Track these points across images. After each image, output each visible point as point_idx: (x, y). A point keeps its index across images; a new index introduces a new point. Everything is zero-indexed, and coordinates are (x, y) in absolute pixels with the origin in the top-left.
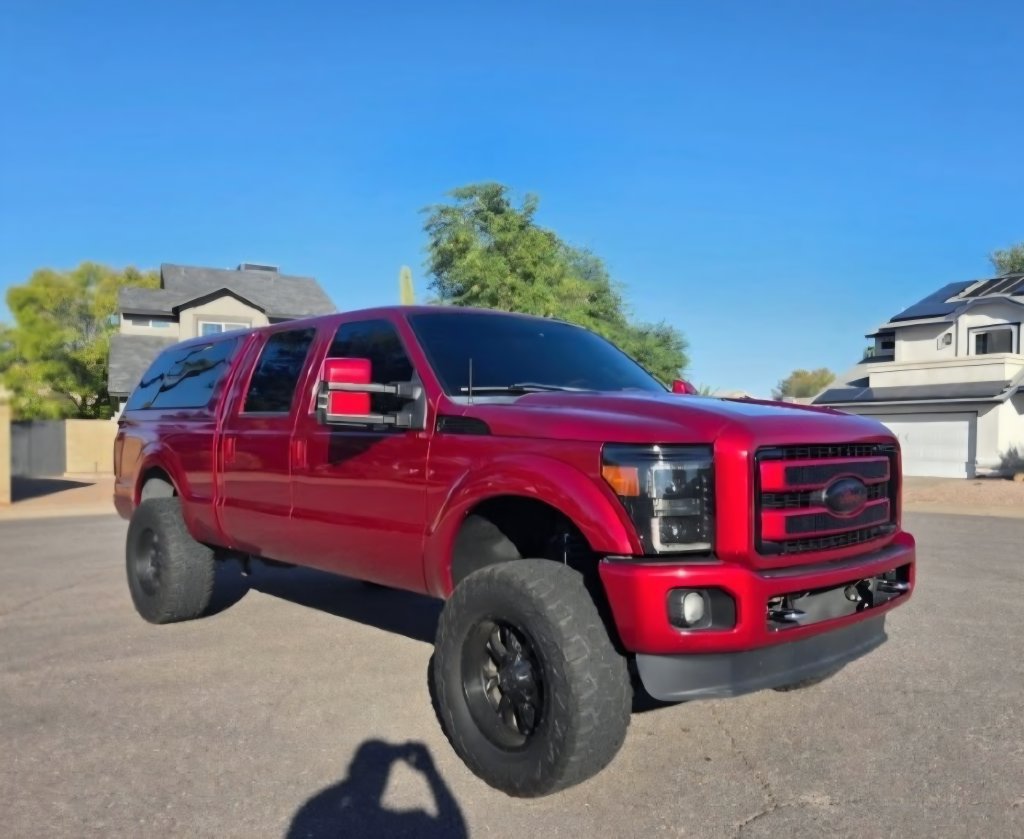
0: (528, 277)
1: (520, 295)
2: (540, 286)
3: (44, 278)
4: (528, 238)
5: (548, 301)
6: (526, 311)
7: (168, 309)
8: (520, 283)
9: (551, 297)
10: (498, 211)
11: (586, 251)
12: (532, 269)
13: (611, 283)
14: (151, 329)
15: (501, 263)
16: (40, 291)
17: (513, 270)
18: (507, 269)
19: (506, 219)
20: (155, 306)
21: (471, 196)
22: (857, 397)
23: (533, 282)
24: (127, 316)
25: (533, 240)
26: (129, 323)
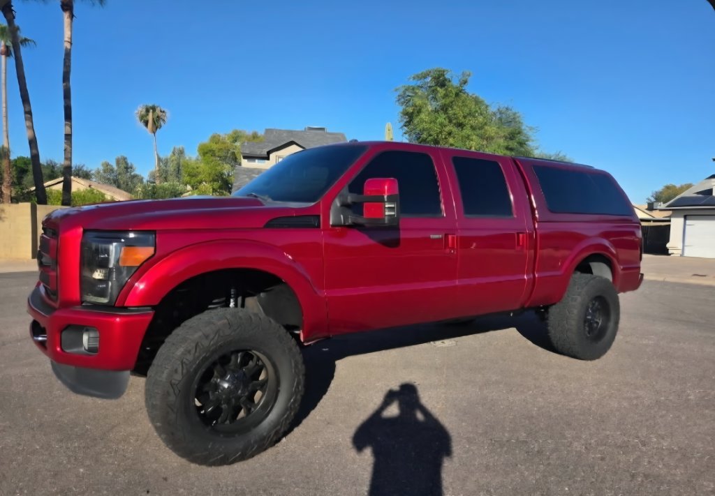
0: (461, 125)
1: (454, 137)
2: (467, 131)
3: (215, 139)
4: (461, 101)
5: (472, 140)
6: (457, 147)
7: (264, 153)
8: (455, 130)
9: (474, 137)
10: (443, 85)
11: (507, 109)
12: (462, 120)
13: (523, 128)
14: (257, 164)
15: (442, 118)
16: (215, 147)
17: (450, 121)
18: (446, 122)
19: (446, 90)
20: (258, 152)
21: (425, 77)
22: (702, 202)
23: (462, 128)
24: (245, 157)
25: (463, 102)
26: (246, 160)
